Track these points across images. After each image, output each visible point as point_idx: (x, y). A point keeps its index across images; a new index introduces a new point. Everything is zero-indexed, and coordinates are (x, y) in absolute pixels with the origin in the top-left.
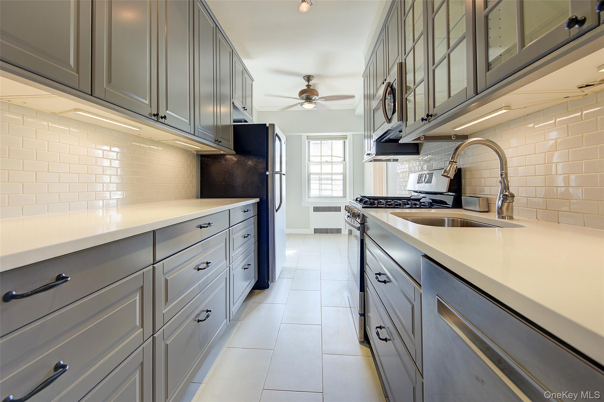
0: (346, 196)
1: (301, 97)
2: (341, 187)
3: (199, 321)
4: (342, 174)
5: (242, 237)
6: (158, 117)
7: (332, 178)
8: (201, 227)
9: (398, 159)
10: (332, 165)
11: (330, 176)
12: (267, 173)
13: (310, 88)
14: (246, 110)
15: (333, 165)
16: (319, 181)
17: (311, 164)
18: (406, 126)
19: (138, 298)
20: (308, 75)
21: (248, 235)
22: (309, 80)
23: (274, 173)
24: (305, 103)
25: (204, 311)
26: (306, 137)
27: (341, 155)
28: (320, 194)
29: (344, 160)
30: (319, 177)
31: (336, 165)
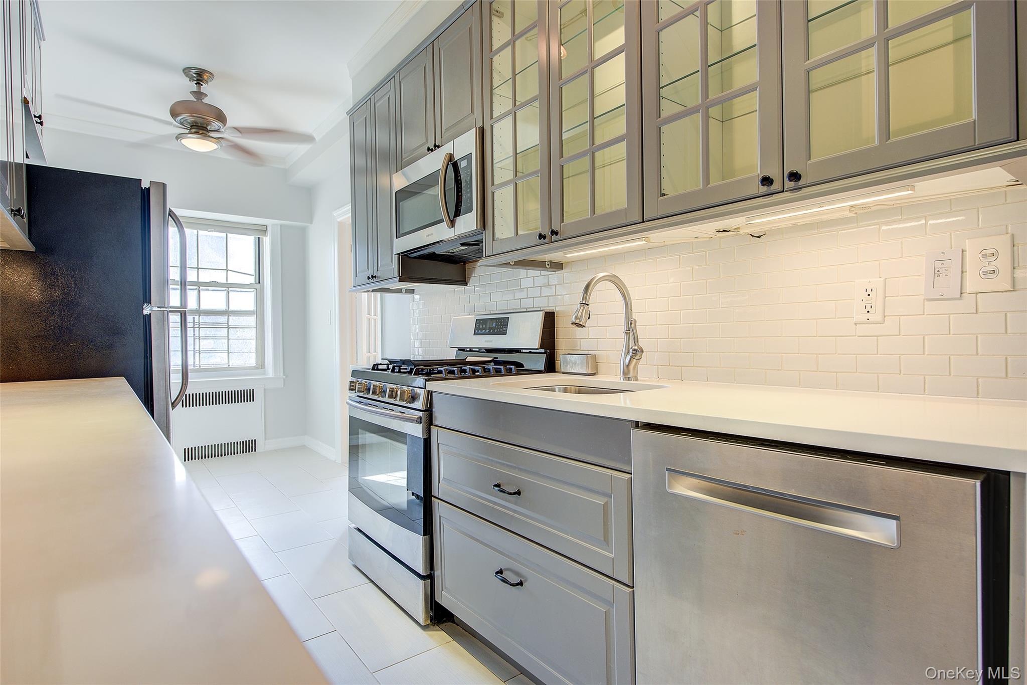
0: (264, 365)
1: (176, 118)
2: (253, 345)
4: (254, 313)
7: (228, 323)
9: (414, 290)
10: (227, 292)
11: (224, 319)
13: (204, 101)
15: (230, 293)
16: (194, 332)
18: (494, 240)
22: (200, 80)
24: (188, 136)
27: (251, 268)
28: (197, 362)
29: (258, 282)
30: (194, 320)
31: (237, 291)
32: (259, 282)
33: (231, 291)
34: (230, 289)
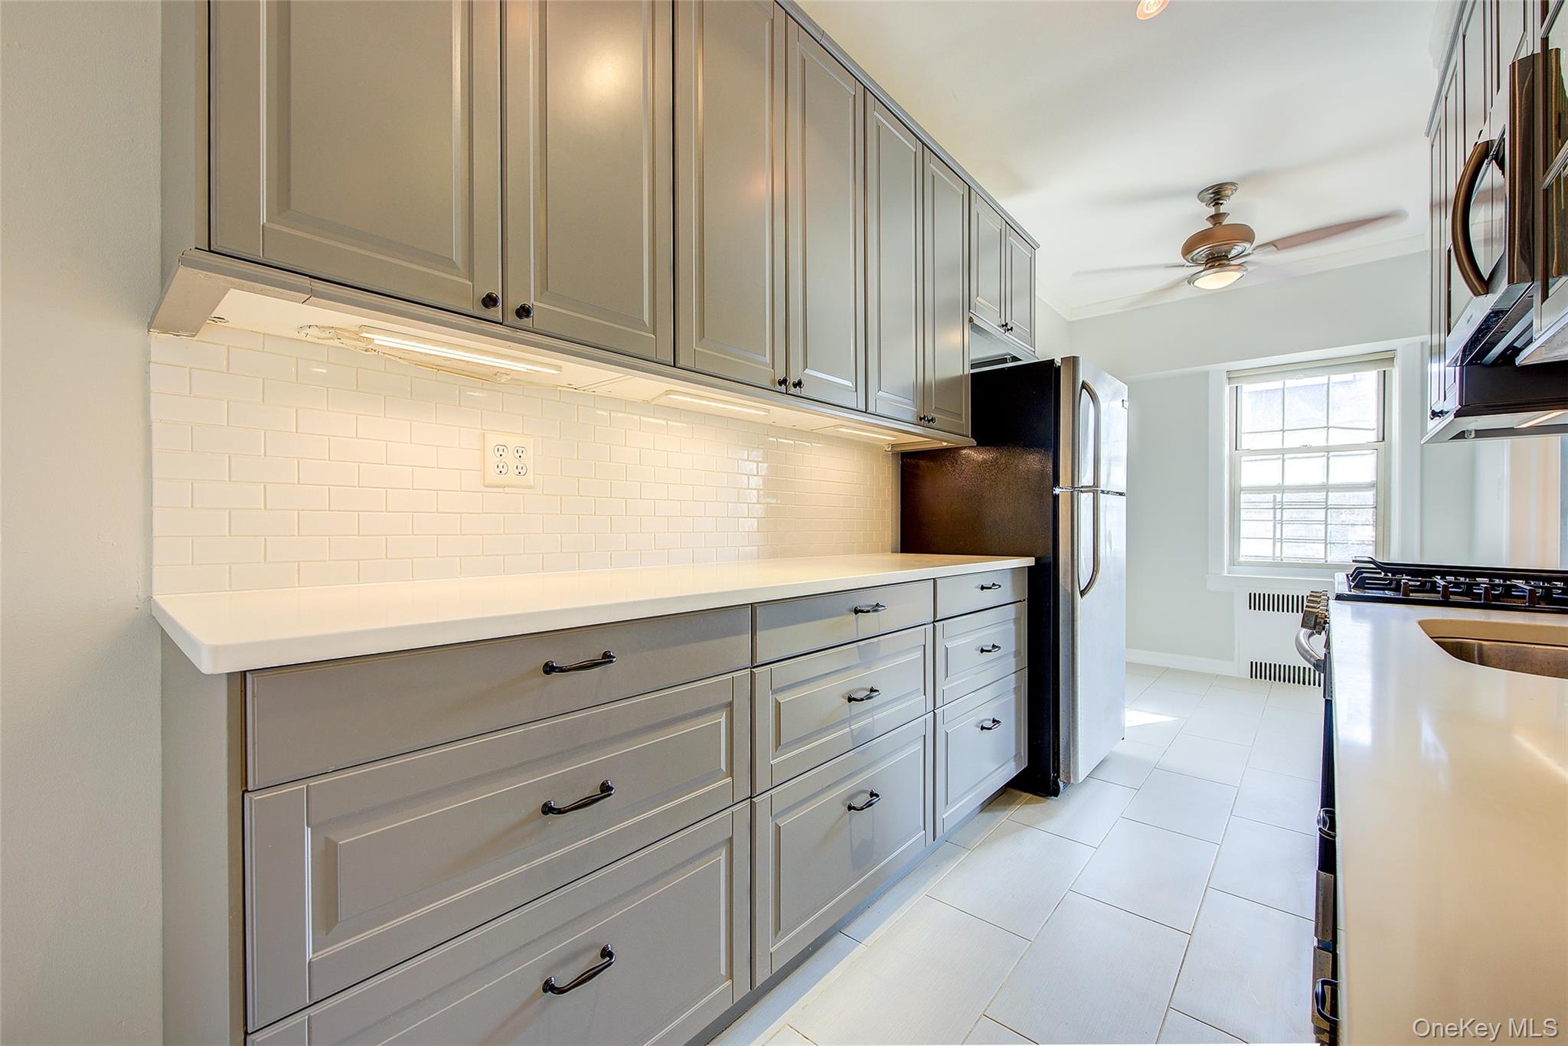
1: (1189, 257)
3: (850, 808)
4: (1372, 486)
5: (977, 650)
6: (788, 386)
7: (1326, 502)
8: (857, 611)
10: (1328, 458)
11: (1320, 496)
12: (1057, 491)
13: (1223, 224)
14: (1011, 329)
15: (1332, 459)
16: (1275, 514)
17: (1243, 458)
19: (723, 720)
20: (1217, 185)
21: (994, 646)
22: (1219, 199)
23: (1075, 489)
24: (1203, 273)
25: (865, 792)
26: (1225, 374)
27: (1372, 419)
28: (1278, 554)
29: (1381, 439)
30: (1275, 499)
31: (1341, 456)
32: (1384, 439)
33: (1332, 456)
34: (1331, 454)
